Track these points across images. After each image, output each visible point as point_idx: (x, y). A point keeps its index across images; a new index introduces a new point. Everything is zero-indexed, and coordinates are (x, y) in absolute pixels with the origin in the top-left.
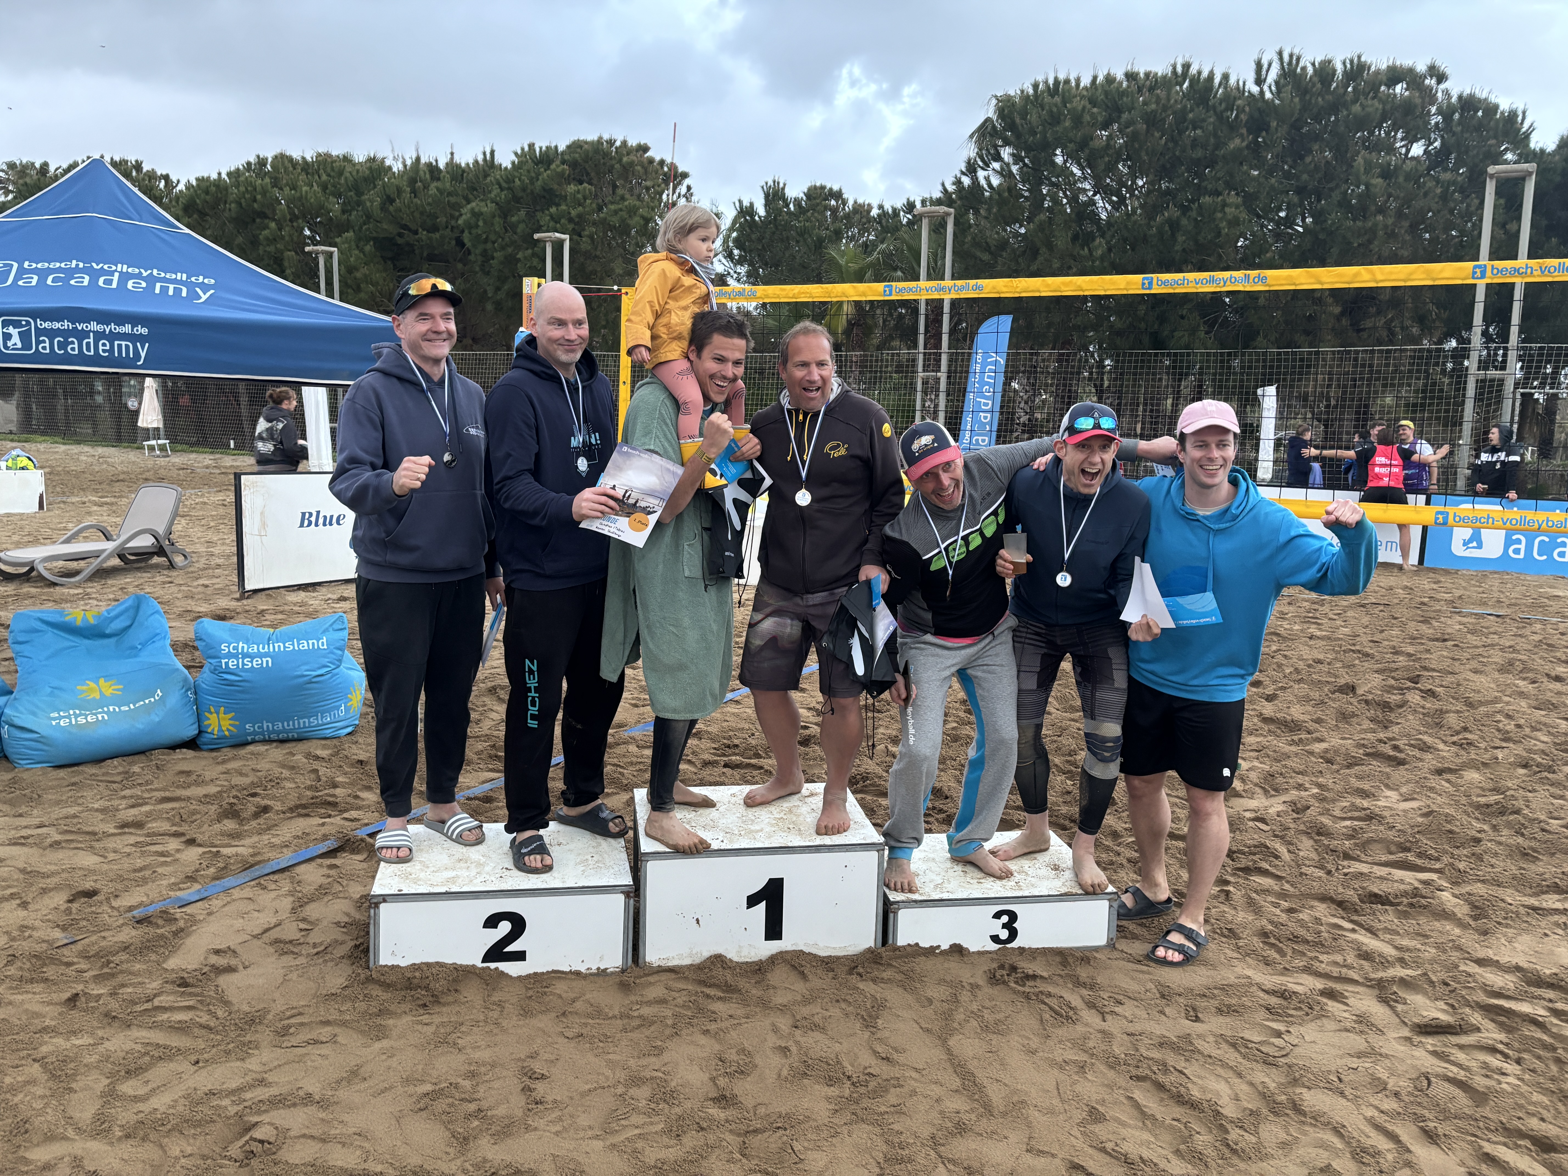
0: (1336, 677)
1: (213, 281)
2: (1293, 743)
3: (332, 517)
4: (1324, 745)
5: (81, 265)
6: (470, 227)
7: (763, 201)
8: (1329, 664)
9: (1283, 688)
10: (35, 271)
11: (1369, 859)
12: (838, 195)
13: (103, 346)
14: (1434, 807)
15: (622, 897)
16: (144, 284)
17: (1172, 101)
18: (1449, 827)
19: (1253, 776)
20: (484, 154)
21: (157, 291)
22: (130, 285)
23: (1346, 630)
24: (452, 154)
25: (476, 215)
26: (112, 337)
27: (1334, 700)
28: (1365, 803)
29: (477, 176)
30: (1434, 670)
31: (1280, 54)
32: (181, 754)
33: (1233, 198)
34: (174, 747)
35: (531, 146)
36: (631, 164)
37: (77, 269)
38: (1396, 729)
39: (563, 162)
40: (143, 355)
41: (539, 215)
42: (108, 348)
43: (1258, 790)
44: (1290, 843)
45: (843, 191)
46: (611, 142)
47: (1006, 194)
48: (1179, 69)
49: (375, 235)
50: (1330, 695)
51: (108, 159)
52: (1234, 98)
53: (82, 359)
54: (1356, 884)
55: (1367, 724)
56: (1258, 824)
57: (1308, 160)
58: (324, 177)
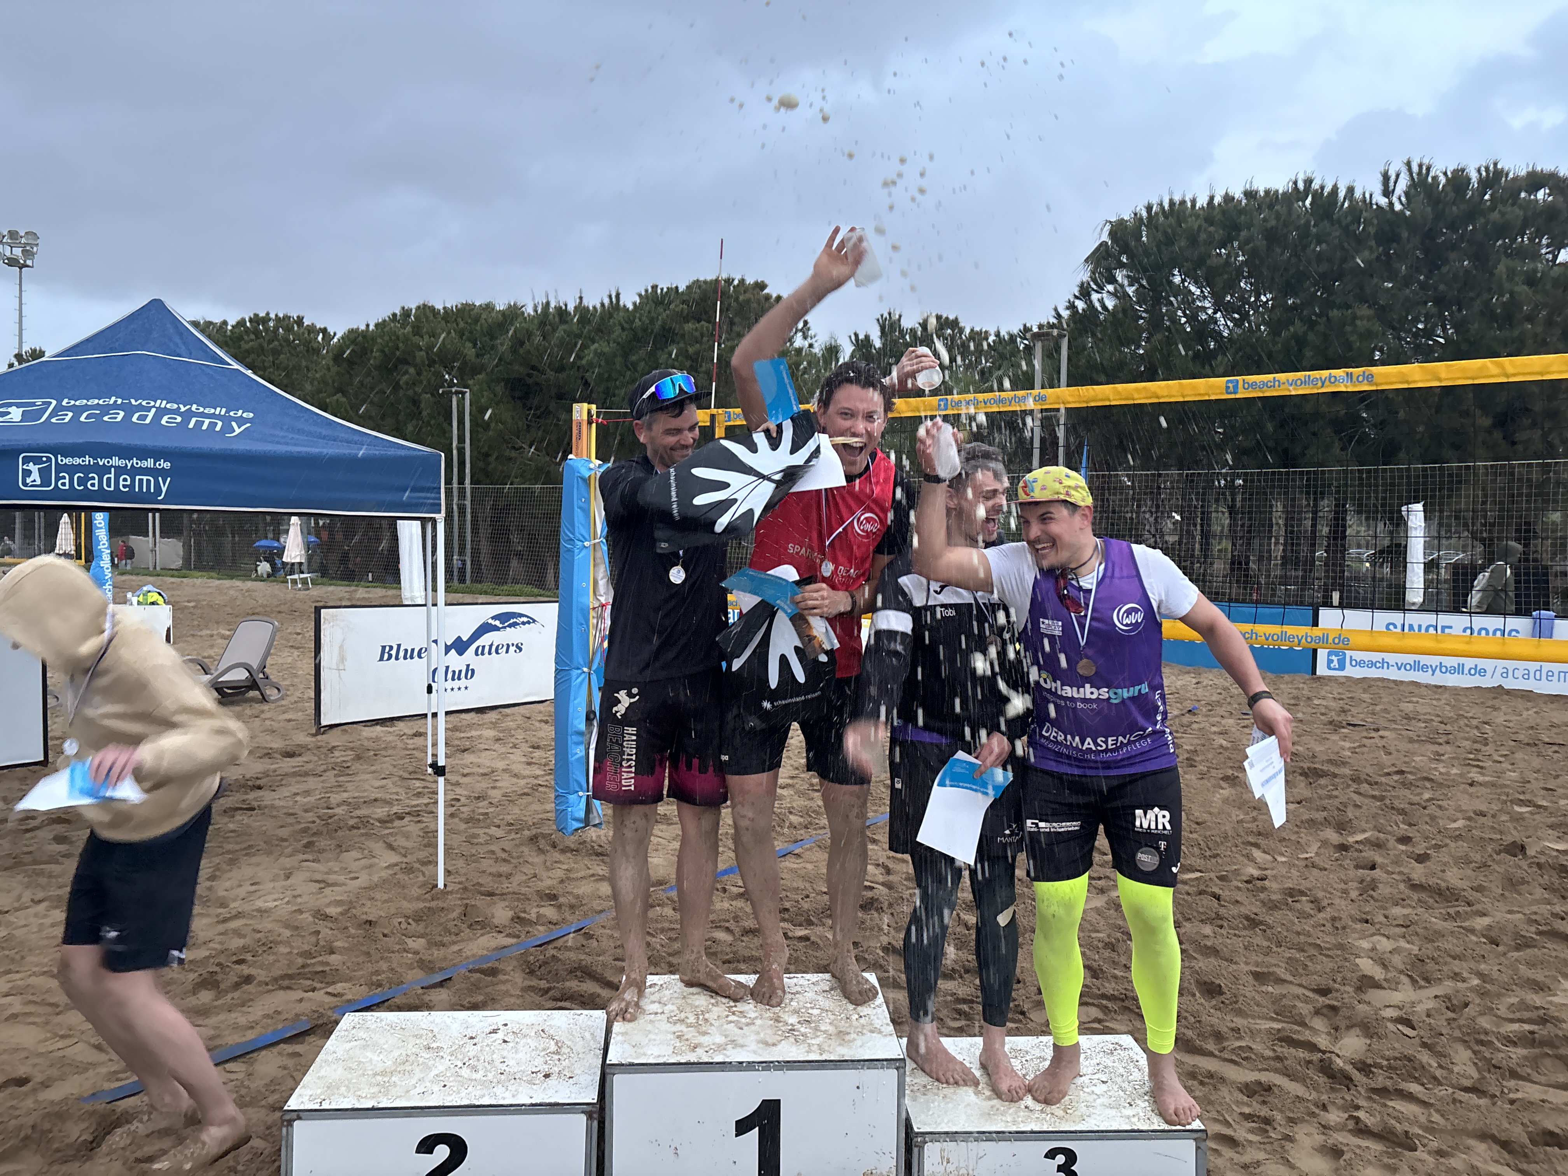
1: (251, 415)
2: (1449, 917)
3: (413, 650)
4: (1486, 921)
5: (119, 401)
6: (593, 366)
7: (879, 333)
8: (1493, 816)
9: (1437, 847)
10: (68, 409)
12: (955, 323)
13: (124, 481)
15: (583, 1118)
16: (179, 419)
17: (1294, 216)
19: (1397, 961)
20: (610, 297)
21: (191, 426)
22: (165, 419)
24: (581, 298)
25: (599, 354)
26: (134, 472)
27: (1499, 863)
29: (602, 318)
31: (1408, 164)
33: (1364, 311)
35: (654, 287)
36: (748, 301)
37: (115, 406)
39: (683, 302)
40: (164, 489)
41: (659, 353)
42: (128, 483)
43: (1404, 979)
44: (1441, 1055)
45: (960, 320)
46: (729, 281)
47: (1121, 315)
48: (1301, 186)
49: (506, 376)
50: (1495, 856)
51: (272, 316)
52: (1361, 211)
53: (102, 495)
54: (1526, 1116)
55: (1539, 893)
56: (1400, 1027)
57: (1445, 269)
58: (462, 323)
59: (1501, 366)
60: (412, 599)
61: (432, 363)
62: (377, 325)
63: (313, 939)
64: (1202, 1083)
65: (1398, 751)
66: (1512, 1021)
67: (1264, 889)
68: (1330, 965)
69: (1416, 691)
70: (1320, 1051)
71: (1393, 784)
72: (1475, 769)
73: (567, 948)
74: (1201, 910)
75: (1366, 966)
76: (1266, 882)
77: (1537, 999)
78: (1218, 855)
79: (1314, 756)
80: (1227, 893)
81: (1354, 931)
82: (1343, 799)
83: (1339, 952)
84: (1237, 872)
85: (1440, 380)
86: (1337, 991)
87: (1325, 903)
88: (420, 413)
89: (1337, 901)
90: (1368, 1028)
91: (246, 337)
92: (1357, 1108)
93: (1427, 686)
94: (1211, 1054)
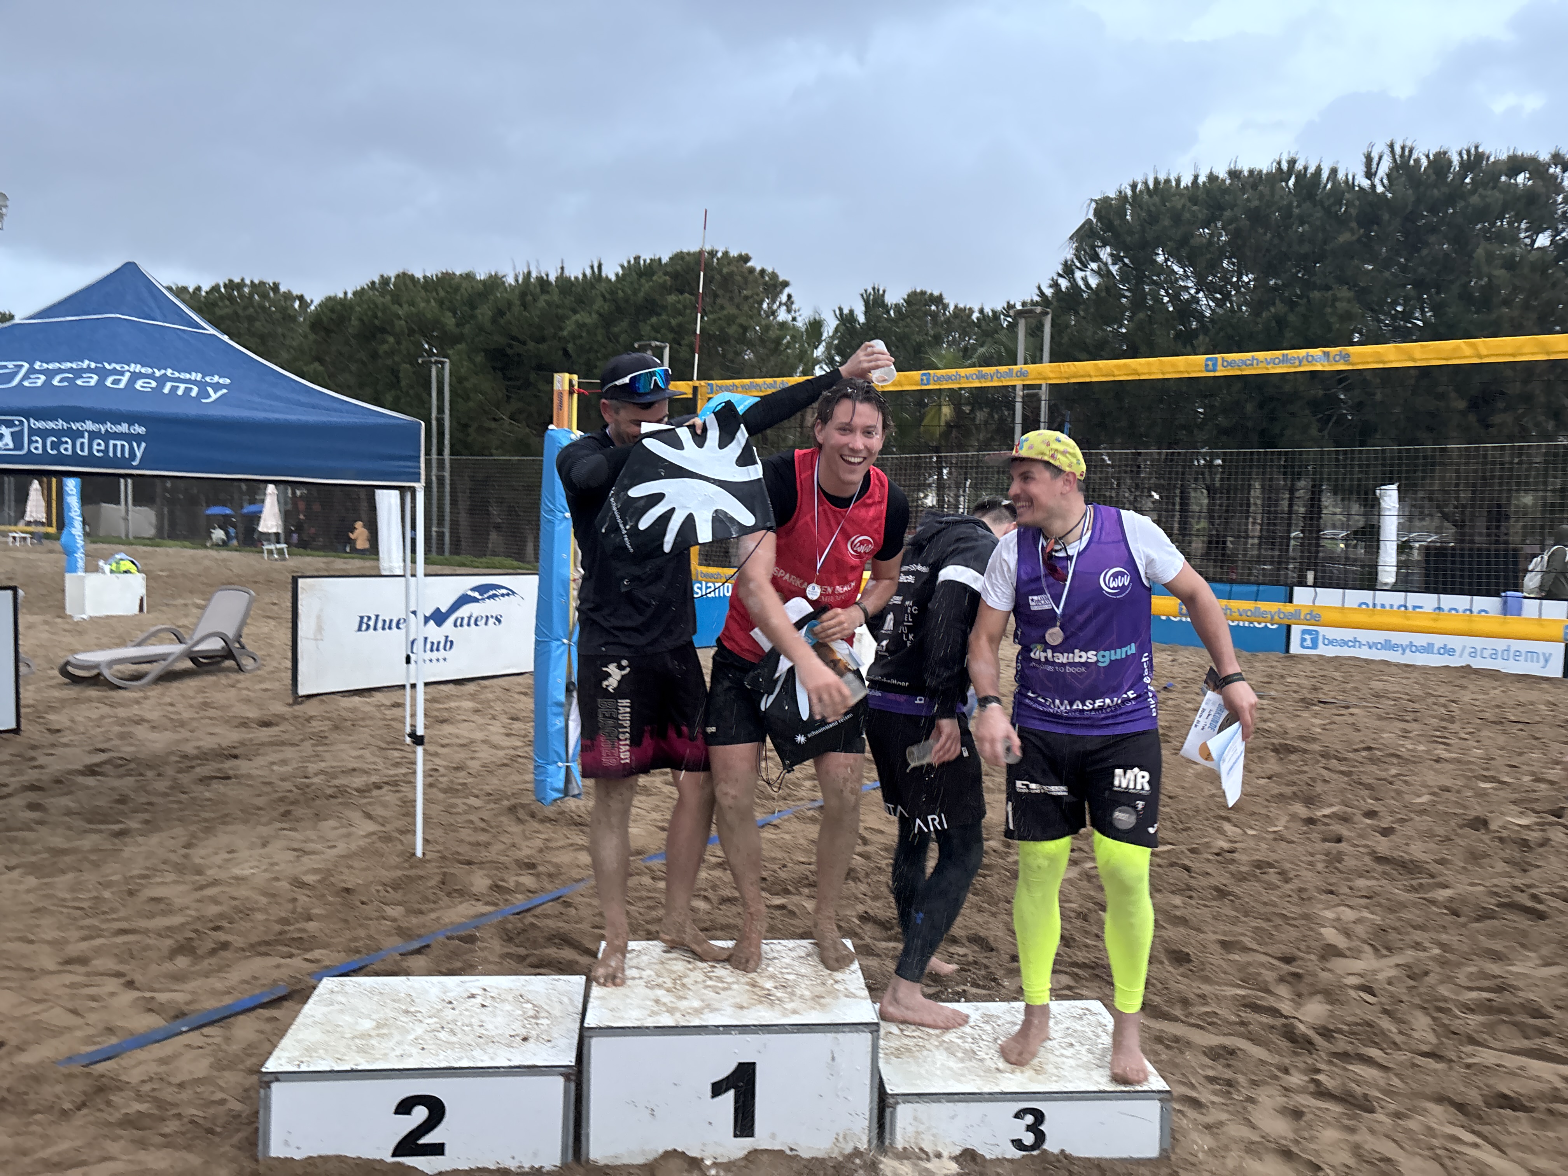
0: (1465, 807)
1: (228, 381)
2: (1412, 889)
3: (391, 621)
4: (1448, 893)
5: (93, 365)
6: (574, 337)
7: (863, 308)
8: (1458, 792)
9: (1402, 821)
10: (41, 371)
11: (1500, 1045)
12: (938, 300)
13: (98, 446)
15: (561, 1080)
16: (154, 384)
17: (1277, 196)
19: (1360, 930)
20: (592, 267)
21: (166, 390)
22: (139, 384)
24: (562, 268)
25: (581, 326)
26: (108, 436)
27: (1462, 837)
29: (584, 289)
31: (1391, 146)
33: (1344, 292)
35: (637, 259)
36: (732, 274)
37: (89, 370)
38: (1534, 873)
39: (666, 274)
40: (139, 455)
41: (641, 324)
42: (102, 447)
43: (1367, 948)
44: (1401, 1021)
45: (944, 296)
46: (712, 254)
47: (1103, 294)
49: (486, 346)
50: (1459, 831)
51: (248, 282)
52: (1343, 193)
53: (75, 459)
54: (1480, 1080)
55: (1501, 866)
56: (1362, 994)
57: (1425, 252)
58: (442, 293)
59: (1474, 346)
60: (390, 569)
61: (411, 332)
62: (355, 294)
63: (290, 906)
64: (1168, 1047)
65: (1367, 728)
66: (1471, 989)
67: (1233, 861)
68: (1294, 933)
69: (1387, 669)
70: (1282, 1015)
71: (1360, 760)
72: (1443, 746)
73: (547, 916)
74: (1171, 881)
75: (1330, 935)
76: (1236, 855)
77: (1494, 968)
78: (1189, 828)
79: (1286, 733)
80: (1198, 865)
81: (1320, 901)
82: (1312, 774)
83: (1304, 922)
84: (1207, 845)
85: (1414, 360)
86: (1302, 959)
87: (1291, 875)
88: (399, 382)
89: (1304, 873)
90: (1330, 995)
91: (220, 304)
92: (1318, 1071)
93: (1397, 665)
94: (1176, 1019)
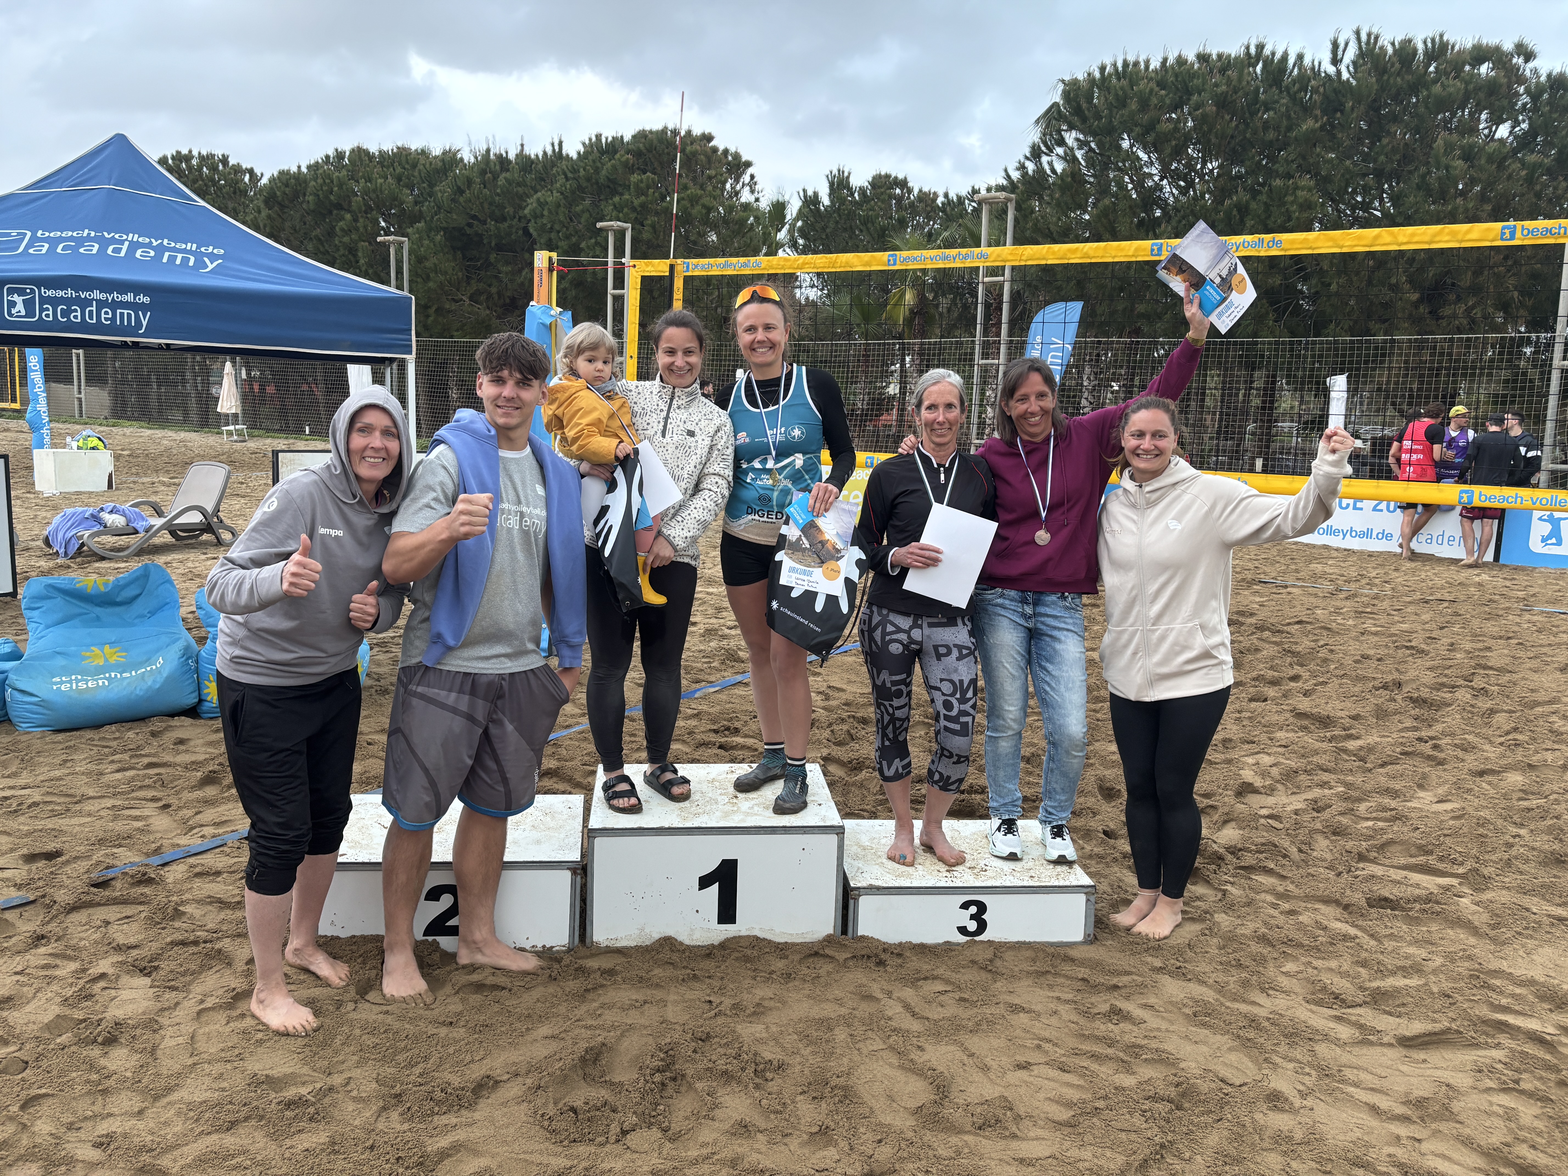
0: (1384, 673)
1: (222, 252)
2: (1325, 739)
4: (1359, 743)
5: (92, 234)
6: (536, 216)
7: (827, 191)
8: (1379, 660)
9: (1323, 684)
10: (47, 240)
11: (1387, 862)
12: (903, 183)
13: (106, 315)
14: (1470, 810)
15: (568, 874)
16: (153, 254)
17: (1244, 83)
18: (1481, 831)
19: (1275, 772)
20: (553, 145)
21: (165, 260)
22: (138, 254)
23: (1405, 626)
24: (522, 146)
25: (541, 204)
26: (115, 305)
27: (1376, 696)
28: (1393, 804)
29: (545, 167)
30: (1491, 668)
31: (1358, 33)
32: (176, 721)
33: (1306, 181)
34: (173, 714)
35: (599, 137)
36: (694, 154)
37: (88, 238)
38: (1439, 727)
39: (628, 152)
40: (145, 323)
41: (603, 203)
42: (110, 316)
43: (1279, 786)
45: (908, 179)
46: (675, 132)
47: (1068, 180)
48: (1253, 50)
49: (445, 225)
50: (1374, 692)
51: (196, 154)
52: (1309, 79)
53: (84, 327)
54: (1366, 887)
55: (1409, 721)
56: (1270, 821)
57: (1386, 141)
58: (399, 170)
59: (1399, 234)
61: (368, 209)
62: (309, 168)
65: (1302, 605)
66: (1368, 819)
69: (1327, 553)
71: (1293, 632)
75: (1248, 775)
86: (1221, 795)
90: (1243, 822)
93: (1337, 550)
